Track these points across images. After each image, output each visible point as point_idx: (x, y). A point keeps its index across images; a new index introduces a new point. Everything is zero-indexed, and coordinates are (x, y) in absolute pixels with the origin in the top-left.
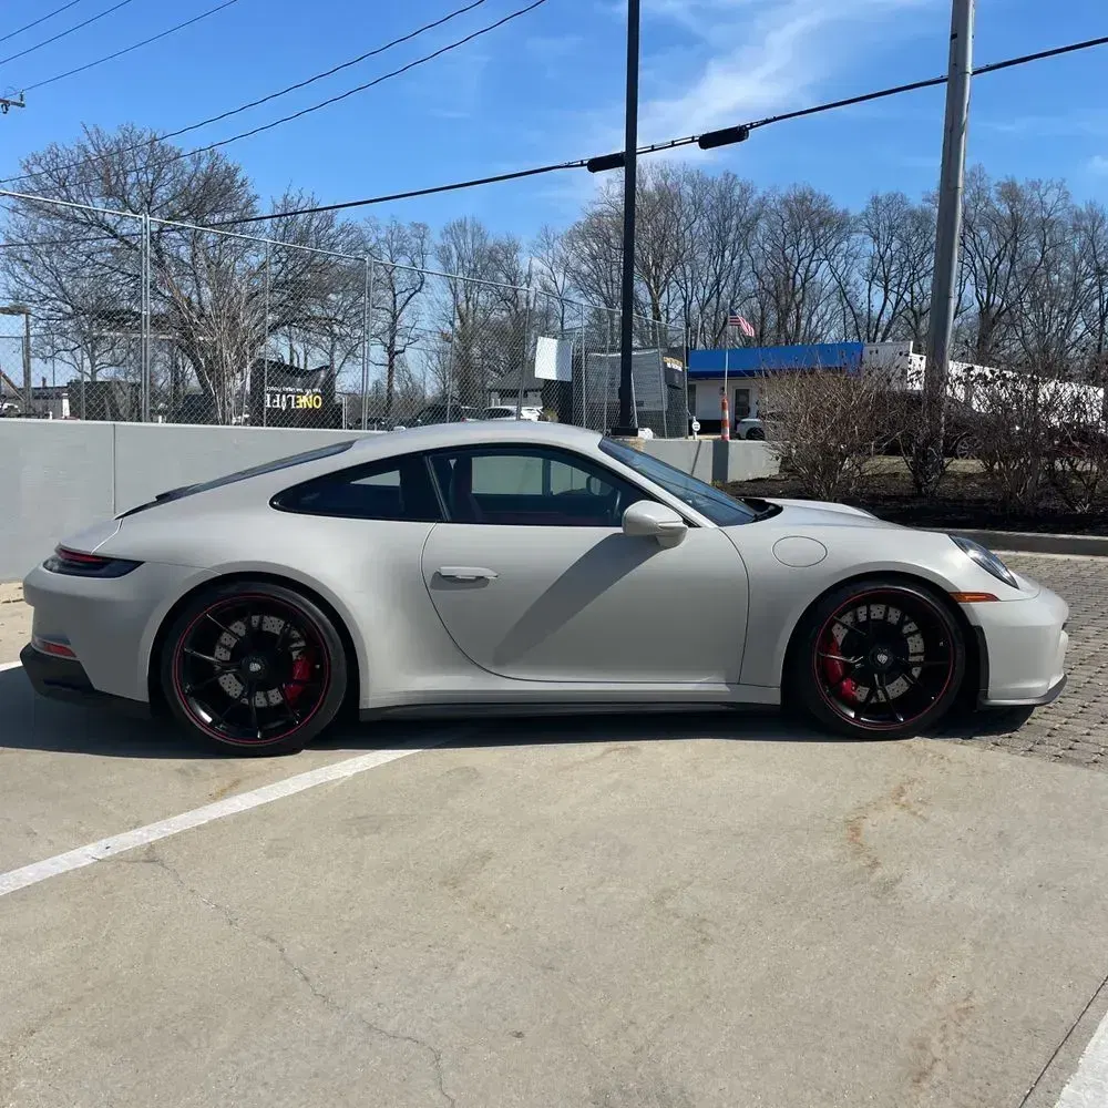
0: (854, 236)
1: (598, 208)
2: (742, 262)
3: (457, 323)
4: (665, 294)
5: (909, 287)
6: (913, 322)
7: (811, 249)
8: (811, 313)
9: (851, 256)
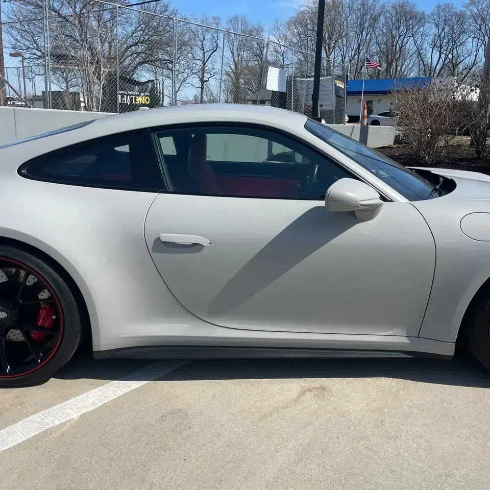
0: (427, 25)
1: (302, 9)
2: (371, 37)
3: (233, 67)
4: (333, 53)
5: (451, 51)
6: (452, 69)
7: (405, 31)
8: (403, 64)
9: (424, 35)
